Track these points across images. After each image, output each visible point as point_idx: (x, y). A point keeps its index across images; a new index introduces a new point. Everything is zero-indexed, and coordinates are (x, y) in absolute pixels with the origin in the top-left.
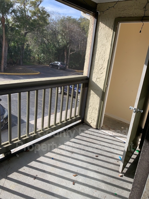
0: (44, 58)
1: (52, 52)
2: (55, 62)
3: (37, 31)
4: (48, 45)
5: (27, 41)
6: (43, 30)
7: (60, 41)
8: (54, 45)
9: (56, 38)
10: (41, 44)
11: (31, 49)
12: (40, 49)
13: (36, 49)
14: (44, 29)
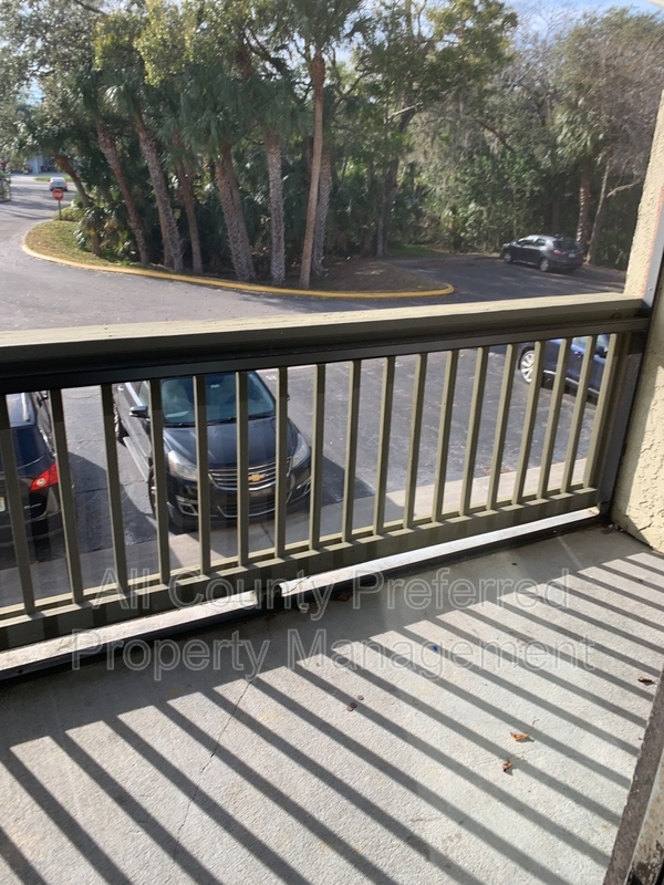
0: (478, 222)
1: (518, 192)
2: (530, 238)
3: (456, 98)
4: (501, 162)
5: (410, 150)
6: (485, 93)
7: (560, 138)
8: (532, 156)
9: (544, 123)
10: (470, 158)
11: (426, 186)
12: (465, 182)
13: (447, 183)
14: (488, 86)
